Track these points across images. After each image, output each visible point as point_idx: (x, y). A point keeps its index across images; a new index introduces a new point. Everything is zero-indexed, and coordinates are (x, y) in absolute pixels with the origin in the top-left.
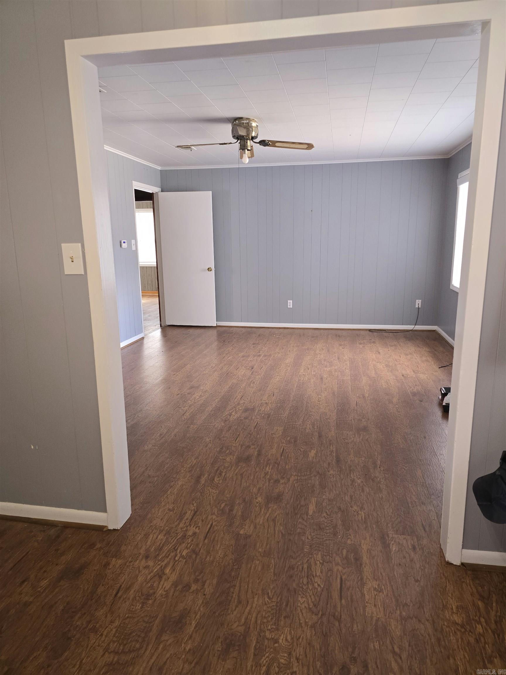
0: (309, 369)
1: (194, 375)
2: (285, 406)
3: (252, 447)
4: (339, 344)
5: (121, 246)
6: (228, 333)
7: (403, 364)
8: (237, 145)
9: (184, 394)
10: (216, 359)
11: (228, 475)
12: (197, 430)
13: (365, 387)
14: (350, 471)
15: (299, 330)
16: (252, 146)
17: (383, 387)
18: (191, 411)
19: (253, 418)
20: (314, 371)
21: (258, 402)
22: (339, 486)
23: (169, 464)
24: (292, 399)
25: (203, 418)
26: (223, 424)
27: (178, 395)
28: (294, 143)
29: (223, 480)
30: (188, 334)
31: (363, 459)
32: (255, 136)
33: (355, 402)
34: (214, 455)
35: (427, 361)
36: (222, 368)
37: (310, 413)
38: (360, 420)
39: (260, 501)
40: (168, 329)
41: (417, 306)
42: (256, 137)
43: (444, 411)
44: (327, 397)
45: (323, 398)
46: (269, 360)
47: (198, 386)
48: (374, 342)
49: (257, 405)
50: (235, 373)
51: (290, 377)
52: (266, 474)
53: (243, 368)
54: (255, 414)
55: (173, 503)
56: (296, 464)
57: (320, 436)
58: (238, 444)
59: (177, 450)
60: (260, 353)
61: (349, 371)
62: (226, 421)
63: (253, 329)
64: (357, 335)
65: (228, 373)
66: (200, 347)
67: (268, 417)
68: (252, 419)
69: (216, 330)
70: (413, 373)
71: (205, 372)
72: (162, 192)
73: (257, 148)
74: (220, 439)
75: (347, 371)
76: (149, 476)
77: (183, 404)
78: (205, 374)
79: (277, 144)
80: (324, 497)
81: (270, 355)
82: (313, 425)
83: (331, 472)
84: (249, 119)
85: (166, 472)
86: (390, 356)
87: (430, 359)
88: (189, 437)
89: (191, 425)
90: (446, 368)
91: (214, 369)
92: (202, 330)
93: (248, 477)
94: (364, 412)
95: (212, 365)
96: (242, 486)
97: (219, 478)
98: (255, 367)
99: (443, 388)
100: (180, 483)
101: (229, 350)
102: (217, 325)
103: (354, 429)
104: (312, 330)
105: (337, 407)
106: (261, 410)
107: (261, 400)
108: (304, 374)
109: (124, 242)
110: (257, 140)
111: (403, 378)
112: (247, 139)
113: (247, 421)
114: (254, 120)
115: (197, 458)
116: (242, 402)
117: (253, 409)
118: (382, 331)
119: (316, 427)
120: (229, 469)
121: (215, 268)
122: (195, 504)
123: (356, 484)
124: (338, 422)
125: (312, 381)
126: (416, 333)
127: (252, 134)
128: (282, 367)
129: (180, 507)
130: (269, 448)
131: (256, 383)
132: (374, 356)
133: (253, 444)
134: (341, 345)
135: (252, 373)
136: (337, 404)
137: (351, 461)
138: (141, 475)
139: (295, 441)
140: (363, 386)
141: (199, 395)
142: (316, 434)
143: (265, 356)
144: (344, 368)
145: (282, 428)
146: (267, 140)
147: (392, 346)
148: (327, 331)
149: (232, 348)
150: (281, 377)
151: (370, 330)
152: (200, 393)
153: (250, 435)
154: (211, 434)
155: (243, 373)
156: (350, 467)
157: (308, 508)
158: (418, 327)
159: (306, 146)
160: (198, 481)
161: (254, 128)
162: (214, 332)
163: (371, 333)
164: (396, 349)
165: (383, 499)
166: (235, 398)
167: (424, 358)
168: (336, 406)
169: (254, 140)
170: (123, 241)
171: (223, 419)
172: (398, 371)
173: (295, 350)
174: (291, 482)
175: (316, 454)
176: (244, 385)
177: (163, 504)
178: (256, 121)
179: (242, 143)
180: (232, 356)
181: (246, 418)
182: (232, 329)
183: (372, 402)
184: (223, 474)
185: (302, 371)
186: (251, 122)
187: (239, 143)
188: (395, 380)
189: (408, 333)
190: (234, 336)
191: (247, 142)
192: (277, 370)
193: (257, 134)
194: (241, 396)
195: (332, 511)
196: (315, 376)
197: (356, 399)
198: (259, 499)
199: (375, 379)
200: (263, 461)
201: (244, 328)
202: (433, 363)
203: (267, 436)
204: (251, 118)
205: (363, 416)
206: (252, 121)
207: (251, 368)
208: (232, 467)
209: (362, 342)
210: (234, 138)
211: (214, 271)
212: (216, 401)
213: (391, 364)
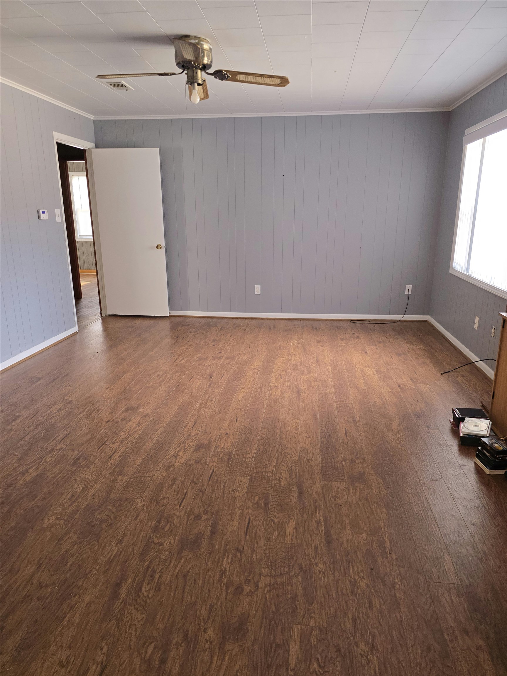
0: (282, 377)
1: (133, 389)
2: (252, 438)
3: (204, 517)
4: (317, 341)
5: (39, 216)
6: (183, 326)
7: (397, 368)
8: (184, 77)
9: (115, 421)
10: (165, 363)
11: (163, 578)
12: (126, 485)
13: (354, 405)
14: (348, 562)
15: (269, 321)
16: (204, 81)
17: (376, 404)
18: (122, 451)
19: (208, 460)
20: (289, 381)
21: (216, 432)
22: (334, 596)
23: (75, 557)
24: (261, 426)
25: (138, 462)
26: (165, 474)
27: (108, 421)
28: (261, 75)
29: (155, 589)
30: (133, 327)
31: (365, 536)
32: (207, 64)
33: (344, 430)
34: (147, 536)
35: (424, 363)
36: (172, 377)
37: (286, 451)
38: (353, 461)
39: (210, 637)
40: (111, 320)
41: (406, 292)
42: (209, 66)
43: (461, 444)
44: (307, 422)
45: (302, 424)
46: (233, 364)
47: (137, 408)
48: (358, 338)
49: (214, 439)
50: (187, 385)
51: (258, 390)
52: (223, 573)
53: (199, 376)
54: (211, 453)
55: (70, 647)
56: (267, 552)
57: (301, 493)
58: (183, 513)
59: (93, 526)
60: (222, 354)
61: (332, 380)
62: (169, 467)
63: (214, 320)
64: (337, 327)
65: (178, 386)
66: (146, 346)
67: (229, 459)
68: (206, 462)
69: (169, 321)
70: (411, 382)
71: (148, 385)
72: (96, 148)
73: (212, 82)
74: (158, 503)
75: (330, 379)
76: (40, 586)
77: (113, 437)
78: (149, 387)
79: (239, 77)
80: (312, 623)
81: (234, 358)
82: (290, 471)
83: (321, 565)
84: (199, 38)
85: (68, 575)
86: (380, 356)
87: (427, 361)
88: (113, 500)
89: (118, 475)
90: (450, 374)
91: (161, 379)
92: (152, 322)
93: (195, 580)
94: (356, 447)
95: (158, 372)
96: (184, 601)
97: (149, 586)
98: (214, 375)
99: (456, 409)
100: (87, 599)
101: (182, 350)
102: (170, 314)
103: (346, 478)
104: (283, 321)
105: (321, 438)
106: (219, 446)
107: (220, 429)
108: (276, 385)
109: (43, 212)
110: (211, 71)
111: (400, 390)
112: (197, 68)
113: (199, 466)
114: (206, 40)
115: (120, 542)
116: (193, 433)
117: (208, 446)
118: (366, 322)
119: (294, 476)
120: (167, 564)
121: (166, 245)
122: (105, 647)
123: (359, 592)
124: (324, 465)
125: (287, 395)
126: (405, 324)
127: (203, 60)
128: (248, 374)
129: (79, 656)
130: (229, 518)
131: (214, 400)
132: (360, 357)
133: (206, 512)
134: (319, 342)
135: (210, 384)
136: (321, 433)
137: (347, 541)
138: (27, 583)
139: (266, 504)
140: (352, 403)
141: (137, 423)
142: (295, 488)
143: (227, 358)
144: (325, 376)
145: (247, 479)
146: (225, 71)
147: (380, 342)
148: (302, 322)
149: (186, 346)
150: (247, 391)
151: (352, 321)
152: (139, 418)
153: (201, 494)
154: (146, 493)
155: (198, 384)
156: (347, 554)
157: (288, 651)
158: (407, 317)
159: (278, 81)
160: (115, 594)
161: (206, 52)
162: (166, 324)
163: (353, 324)
164: (385, 347)
165: (403, 624)
166: (185, 427)
167: (421, 360)
168: (319, 436)
169: (207, 71)
170: (41, 211)
171: (166, 464)
172: (392, 379)
173: (264, 348)
174: (260, 590)
175: (296, 529)
176: (198, 404)
177: (53, 648)
178: (208, 42)
179: (190, 73)
180: (185, 360)
181: (197, 462)
182: (188, 320)
183: (366, 429)
184: (157, 576)
185: (273, 380)
186: (202, 43)
187: (186, 74)
188: (391, 394)
189: (395, 324)
190: (190, 330)
191: (196, 73)
192: (242, 379)
193: (211, 62)
194: (193, 423)
195: (326, 656)
196: (289, 387)
197: (344, 425)
198: (210, 632)
199: (365, 392)
200: (219, 545)
201: (203, 319)
202: (432, 367)
203: (226, 495)
204: (202, 37)
205: (357, 454)
206: (203, 41)
207: (208, 377)
208: (171, 559)
209: (344, 337)
210: (179, 67)
211: (164, 249)
212: (159, 431)
213: (382, 369)
